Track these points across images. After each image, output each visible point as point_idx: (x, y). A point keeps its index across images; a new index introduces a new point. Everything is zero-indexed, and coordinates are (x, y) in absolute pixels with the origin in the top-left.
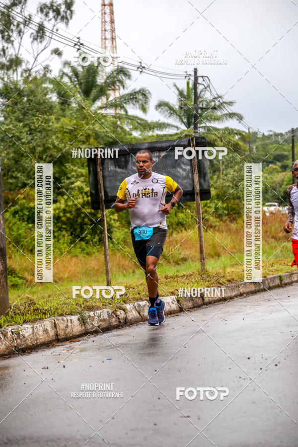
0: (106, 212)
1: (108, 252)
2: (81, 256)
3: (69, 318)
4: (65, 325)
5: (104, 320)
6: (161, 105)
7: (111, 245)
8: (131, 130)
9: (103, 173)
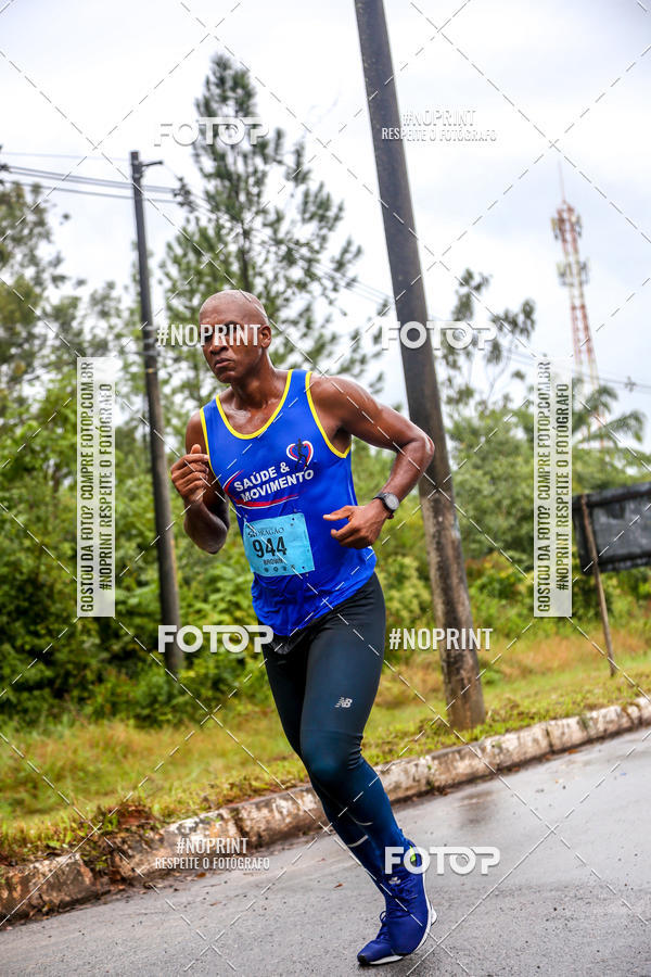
0: (602, 577)
1: (609, 630)
2: (573, 637)
3: (565, 721)
4: (560, 731)
5: (611, 722)
7: (612, 620)
8: (624, 466)
9: (593, 527)
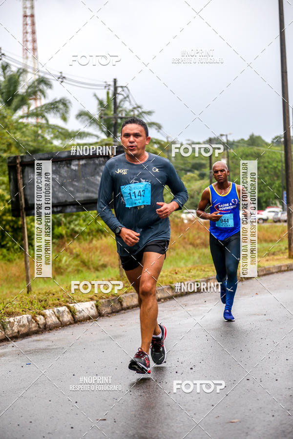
0: (27, 219)
1: (29, 258)
5: (24, 326)
6: (82, 114)
8: (52, 138)
9: (23, 181)
